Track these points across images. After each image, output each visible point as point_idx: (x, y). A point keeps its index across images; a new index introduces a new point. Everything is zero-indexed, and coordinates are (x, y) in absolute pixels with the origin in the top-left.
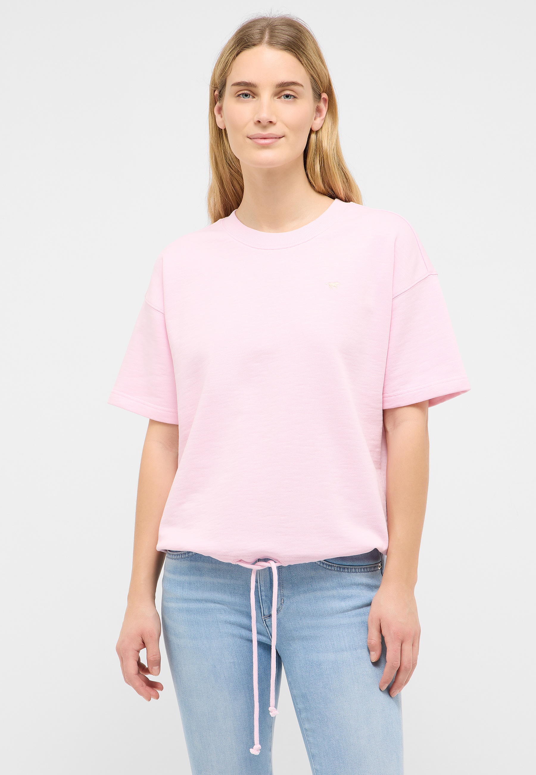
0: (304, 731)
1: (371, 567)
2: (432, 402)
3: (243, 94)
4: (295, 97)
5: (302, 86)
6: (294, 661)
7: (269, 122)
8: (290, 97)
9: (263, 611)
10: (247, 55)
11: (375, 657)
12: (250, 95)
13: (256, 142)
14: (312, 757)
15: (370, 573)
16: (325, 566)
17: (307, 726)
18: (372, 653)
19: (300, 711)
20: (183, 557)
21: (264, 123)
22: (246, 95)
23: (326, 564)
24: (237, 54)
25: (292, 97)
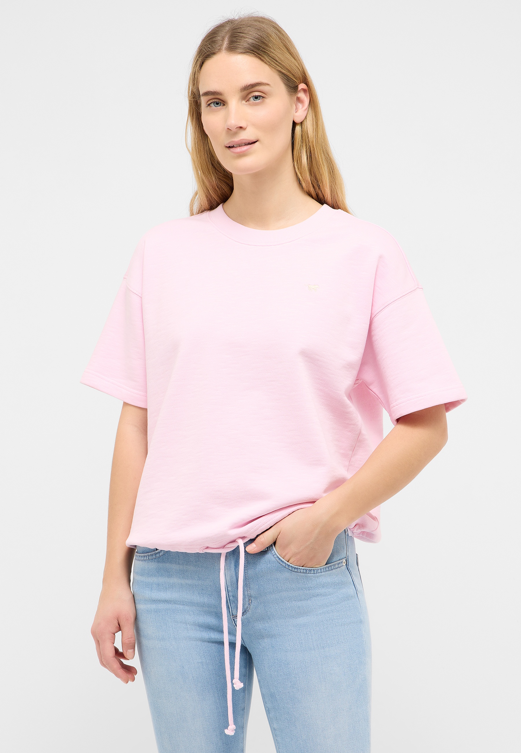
1: (335, 565)
5: (269, 84)
6: (263, 660)
7: (238, 128)
9: (232, 611)
12: (220, 103)
20: (150, 558)
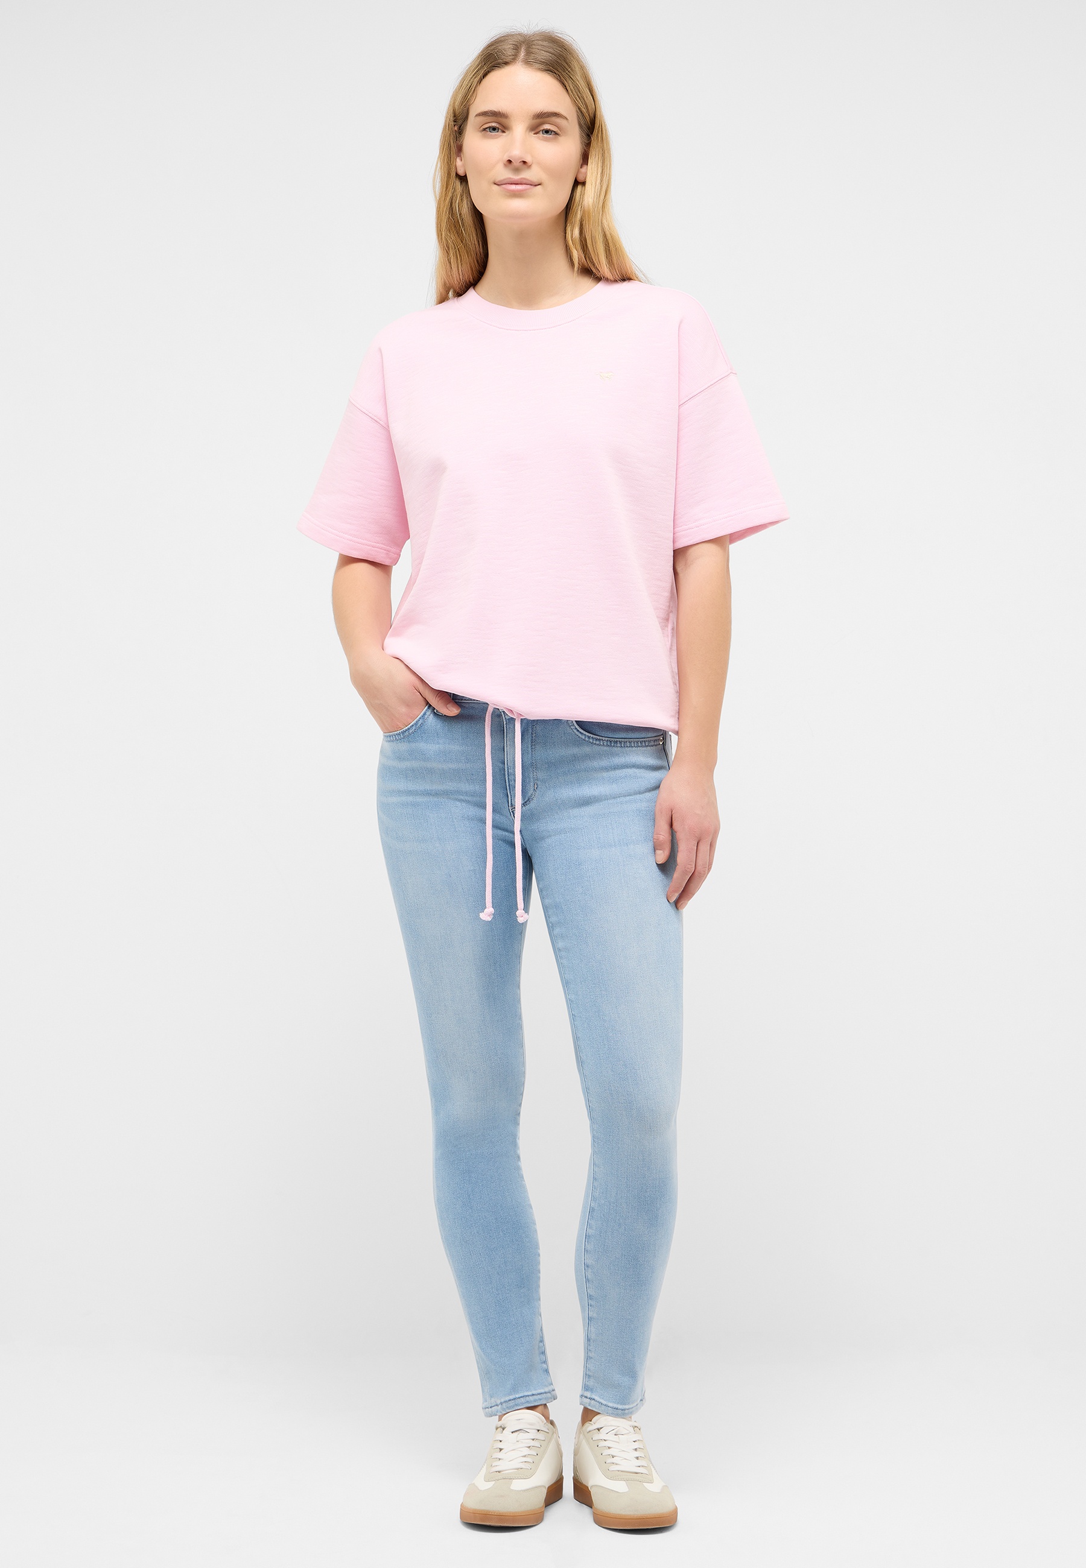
0: (557, 951)
1: (651, 741)
2: (734, 537)
3: (490, 127)
4: (556, 134)
5: (567, 119)
7: (522, 163)
8: (550, 132)
9: (511, 800)
10: (496, 77)
11: (662, 856)
12: (498, 129)
13: (505, 189)
14: (566, 984)
15: (649, 747)
16: (591, 741)
17: (560, 944)
18: (658, 852)
19: (552, 927)
21: (516, 164)
22: (494, 129)
23: (592, 738)
24: (485, 75)
25: (553, 133)
